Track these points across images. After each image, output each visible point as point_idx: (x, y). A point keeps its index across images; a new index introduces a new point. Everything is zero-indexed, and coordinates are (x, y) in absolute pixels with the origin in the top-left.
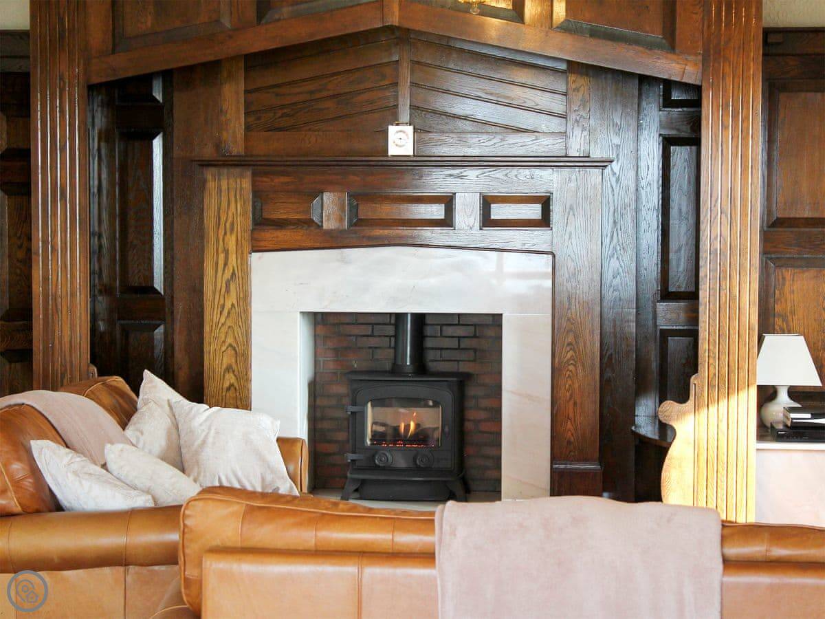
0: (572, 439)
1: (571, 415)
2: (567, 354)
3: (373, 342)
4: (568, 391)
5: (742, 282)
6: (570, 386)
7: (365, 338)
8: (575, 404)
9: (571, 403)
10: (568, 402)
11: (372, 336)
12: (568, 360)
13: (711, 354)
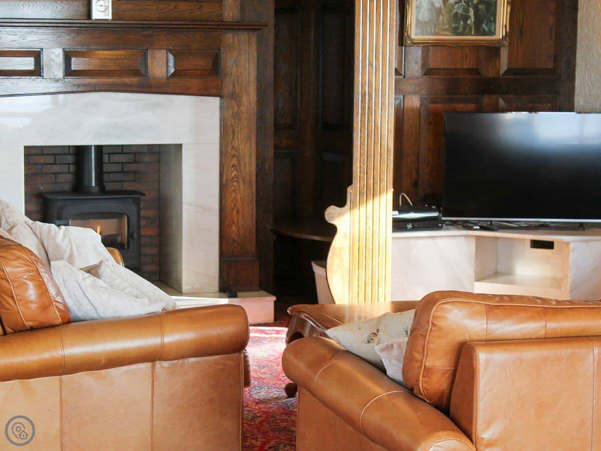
0: (236, 238)
1: (235, 220)
2: (232, 173)
3: (56, 168)
4: (232, 201)
5: (383, 116)
6: (234, 197)
7: (49, 166)
8: (238, 212)
9: (235, 211)
10: (233, 209)
11: (55, 164)
12: (233, 178)
13: (362, 171)
